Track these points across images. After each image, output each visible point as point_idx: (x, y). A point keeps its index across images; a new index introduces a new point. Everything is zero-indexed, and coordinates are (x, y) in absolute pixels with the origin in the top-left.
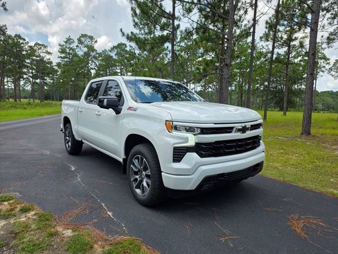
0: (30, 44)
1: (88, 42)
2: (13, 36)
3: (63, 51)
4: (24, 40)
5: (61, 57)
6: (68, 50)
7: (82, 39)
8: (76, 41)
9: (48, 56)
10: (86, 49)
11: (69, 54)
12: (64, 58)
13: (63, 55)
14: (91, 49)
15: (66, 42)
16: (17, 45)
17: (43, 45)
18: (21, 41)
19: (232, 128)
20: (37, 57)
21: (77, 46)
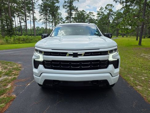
0: (87, 13)
1: (109, 8)
2: (82, 11)
3: (98, 14)
4: (85, 12)
5: (98, 17)
6: (100, 13)
7: (107, 7)
8: (104, 8)
9: (93, 17)
10: (108, 11)
11: (101, 15)
12: (99, 17)
13: (98, 16)
14: (111, 10)
15: (100, 10)
16: (83, 14)
17: (92, 13)
18: (84, 12)
19: (66, 53)
20: (90, 18)
21: (105, 11)
